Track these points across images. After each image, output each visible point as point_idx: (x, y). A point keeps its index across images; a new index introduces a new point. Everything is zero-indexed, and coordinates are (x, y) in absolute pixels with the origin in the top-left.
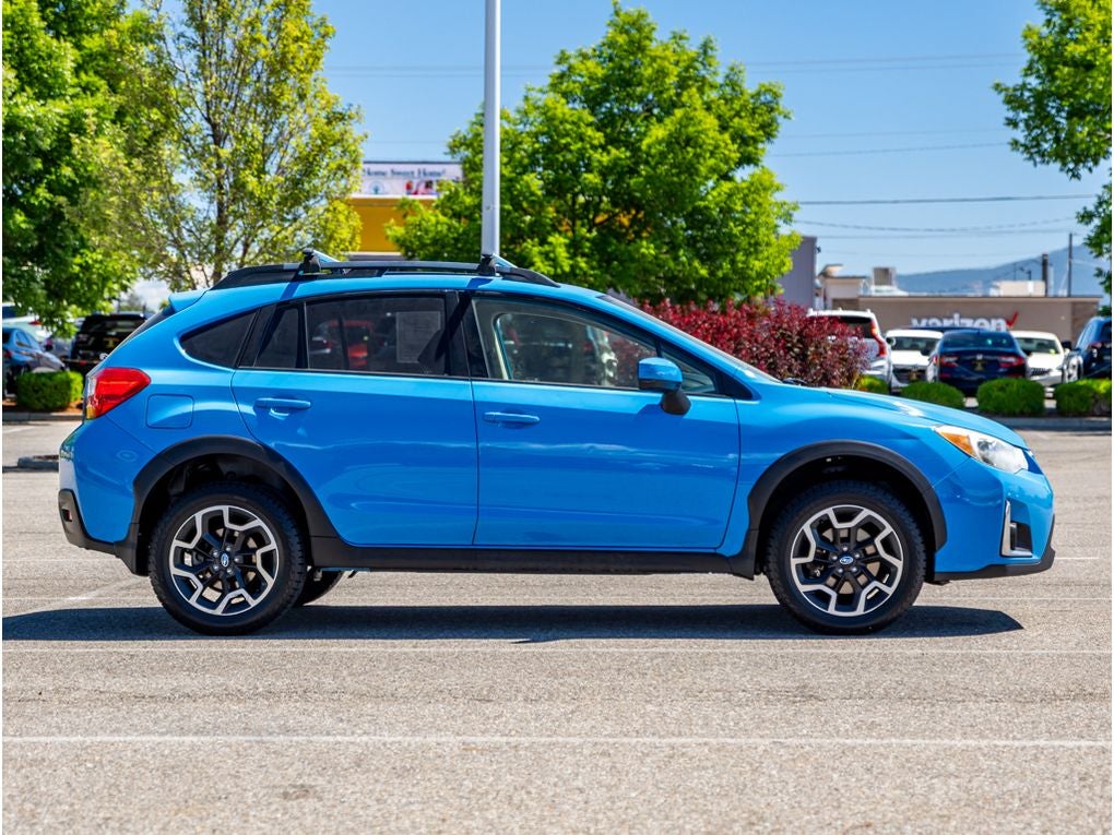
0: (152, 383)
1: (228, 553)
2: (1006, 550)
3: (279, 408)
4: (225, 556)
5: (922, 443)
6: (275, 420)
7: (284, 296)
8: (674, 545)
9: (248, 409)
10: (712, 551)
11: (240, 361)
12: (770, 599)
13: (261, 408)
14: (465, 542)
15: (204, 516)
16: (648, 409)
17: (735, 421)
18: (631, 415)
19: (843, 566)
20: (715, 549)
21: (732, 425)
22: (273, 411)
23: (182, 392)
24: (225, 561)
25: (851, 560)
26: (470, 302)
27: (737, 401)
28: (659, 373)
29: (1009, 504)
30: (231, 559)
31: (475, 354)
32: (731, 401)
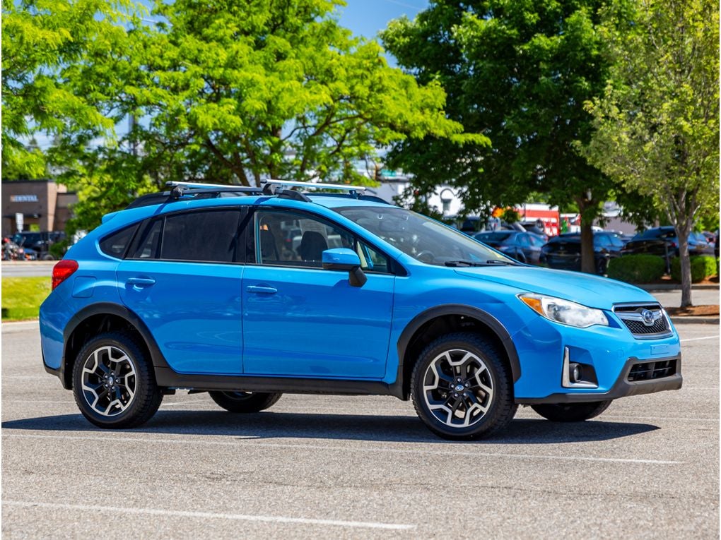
0: (79, 269)
1: (112, 376)
2: (566, 383)
3: (139, 285)
4: (111, 378)
5: (506, 306)
6: (135, 292)
7: (156, 212)
8: (346, 375)
9: (122, 285)
10: (379, 380)
11: (126, 254)
12: (414, 414)
13: (129, 285)
14: (238, 371)
15: (99, 353)
16: (341, 283)
17: (391, 291)
18: (330, 287)
19: (457, 393)
20: (382, 378)
21: (390, 294)
22: (135, 286)
23: (91, 274)
24: (111, 382)
25: (463, 388)
26: (253, 214)
27: (397, 277)
28: (335, 259)
29: (567, 349)
30: (114, 381)
31: (250, 248)
32: (393, 277)
